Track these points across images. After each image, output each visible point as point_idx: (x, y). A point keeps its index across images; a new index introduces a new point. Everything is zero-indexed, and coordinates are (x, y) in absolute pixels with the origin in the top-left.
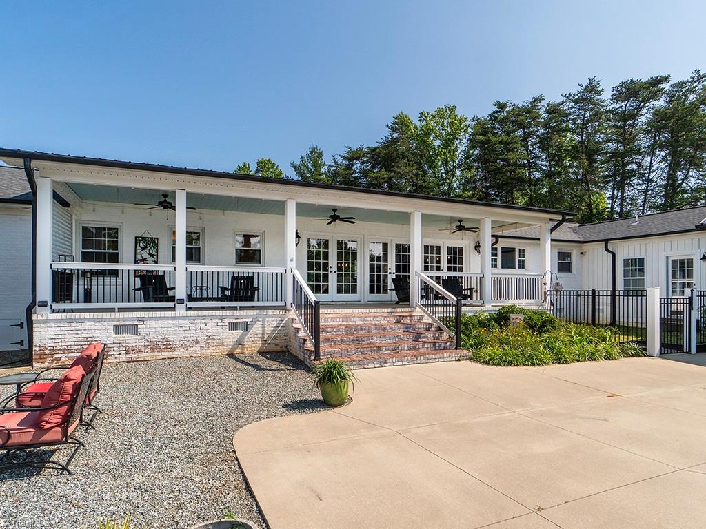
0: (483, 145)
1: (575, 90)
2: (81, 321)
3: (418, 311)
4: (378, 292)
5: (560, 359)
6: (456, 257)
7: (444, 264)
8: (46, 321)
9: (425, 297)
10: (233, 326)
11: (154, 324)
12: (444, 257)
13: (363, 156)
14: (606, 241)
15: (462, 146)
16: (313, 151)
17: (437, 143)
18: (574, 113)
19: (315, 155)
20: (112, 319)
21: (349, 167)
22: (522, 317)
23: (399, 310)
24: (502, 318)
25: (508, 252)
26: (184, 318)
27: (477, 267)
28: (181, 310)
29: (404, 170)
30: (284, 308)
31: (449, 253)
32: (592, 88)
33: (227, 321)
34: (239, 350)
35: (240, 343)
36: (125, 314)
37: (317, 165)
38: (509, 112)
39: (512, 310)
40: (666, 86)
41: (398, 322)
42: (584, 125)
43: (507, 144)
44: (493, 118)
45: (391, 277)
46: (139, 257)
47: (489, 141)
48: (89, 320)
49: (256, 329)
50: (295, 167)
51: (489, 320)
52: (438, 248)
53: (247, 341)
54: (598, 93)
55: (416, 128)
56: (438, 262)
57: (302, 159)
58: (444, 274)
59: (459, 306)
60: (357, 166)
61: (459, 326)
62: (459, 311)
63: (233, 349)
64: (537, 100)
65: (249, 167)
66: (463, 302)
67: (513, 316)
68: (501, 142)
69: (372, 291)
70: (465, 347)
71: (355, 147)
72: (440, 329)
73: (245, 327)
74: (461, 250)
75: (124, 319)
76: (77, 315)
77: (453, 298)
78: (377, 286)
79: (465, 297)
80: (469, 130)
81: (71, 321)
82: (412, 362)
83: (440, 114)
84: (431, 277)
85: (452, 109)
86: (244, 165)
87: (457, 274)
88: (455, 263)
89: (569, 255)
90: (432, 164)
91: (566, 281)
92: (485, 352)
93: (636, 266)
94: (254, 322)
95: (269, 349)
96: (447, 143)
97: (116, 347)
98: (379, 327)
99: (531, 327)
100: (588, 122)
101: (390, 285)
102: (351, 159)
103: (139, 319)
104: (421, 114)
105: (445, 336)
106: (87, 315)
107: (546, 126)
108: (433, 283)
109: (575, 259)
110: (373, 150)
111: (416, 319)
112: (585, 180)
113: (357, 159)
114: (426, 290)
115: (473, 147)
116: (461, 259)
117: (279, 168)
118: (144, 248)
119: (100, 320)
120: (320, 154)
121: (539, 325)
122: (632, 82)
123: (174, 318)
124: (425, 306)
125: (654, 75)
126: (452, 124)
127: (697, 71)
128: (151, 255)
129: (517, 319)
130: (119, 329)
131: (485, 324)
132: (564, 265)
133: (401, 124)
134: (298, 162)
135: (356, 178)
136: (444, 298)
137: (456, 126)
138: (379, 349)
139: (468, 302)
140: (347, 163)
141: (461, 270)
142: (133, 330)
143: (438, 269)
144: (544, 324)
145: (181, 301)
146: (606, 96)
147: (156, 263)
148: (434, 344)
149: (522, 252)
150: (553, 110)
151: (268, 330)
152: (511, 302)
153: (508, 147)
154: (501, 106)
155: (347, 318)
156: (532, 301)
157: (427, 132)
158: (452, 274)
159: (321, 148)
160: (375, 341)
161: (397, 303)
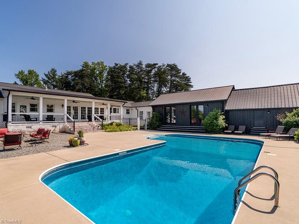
0: (111, 75)
1: (136, 63)
2: (19, 126)
3: (94, 123)
4: (83, 119)
5: (121, 131)
6: (102, 110)
7: (99, 112)
8: (10, 126)
9: (95, 120)
10: (53, 126)
11: (35, 126)
12: (99, 110)
13: (72, 74)
14: (136, 107)
15: (105, 74)
16: (53, 70)
17: (98, 72)
18: (136, 69)
19: (54, 71)
20: (26, 125)
21: (67, 77)
22: (115, 123)
23: (89, 123)
24: (111, 124)
25: (115, 109)
26: (42, 125)
27: (107, 113)
28: (41, 123)
29: (87, 80)
30: (64, 122)
31: (101, 109)
32: (140, 63)
33: (51, 125)
34: (54, 132)
35: (54, 130)
36: (28, 124)
37: (54, 75)
38: (118, 67)
39: (113, 122)
40: (157, 66)
41: (90, 125)
42: (139, 73)
43: (118, 76)
44: (114, 68)
45: (86, 115)
46: (21, 110)
47: (113, 75)
48: (20, 125)
49: (58, 127)
50: (46, 75)
51: (109, 124)
52: (98, 108)
53: (56, 130)
54: (142, 65)
55: (91, 66)
56: (98, 111)
57: (49, 72)
58: (100, 115)
59: (102, 122)
60: (70, 77)
61: (102, 125)
62: (102, 123)
63: (53, 131)
64: (127, 64)
65: (24, 72)
66: (103, 121)
67: (113, 123)
68: (116, 75)
69: (82, 119)
70: (103, 129)
71: (69, 71)
72: (99, 126)
73: (55, 127)
74: (104, 108)
75: (28, 125)
76: (18, 124)
77: (101, 120)
78: (83, 118)
79: (104, 120)
80: (108, 70)
81: (16, 126)
82: (93, 132)
83: (98, 63)
84: (97, 116)
85: (102, 63)
86: (22, 71)
87: (103, 115)
88: (102, 112)
89: (129, 110)
90: (96, 79)
91: (128, 116)
92: (107, 130)
93: (142, 113)
94: (57, 125)
95: (61, 131)
96: (101, 73)
97: (26, 131)
98: (85, 126)
99: (117, 126)
100: (140, 72)
101: (86, 117)
102: (68, 74)
103: (32, 125)
104: (93, 63)
105: (100, 128)
106: (20, 124)
107: (129, 71)
108: (97, 117)
109: (130, 111)
110: (76, 72)
111: (93, 125)
112: (139, 88)
113: (70, 75)
114: (95, 118)
115: (109, 75)
116: (104, 111)
117: (38, 74)
118: (23, 108)
119: (23, 125)
120: (55, 71)
121: (118, 125)
122: (149, 64)
123: (40, 125)
124: (96, 122)
125: (155, 63)
126: (102, 67)
127: (163, 64)
128: (25, 110)
129: (114, 124)
130: (27, 127)
131: (108, 125)
132: (128, 113)
133: (86, 65)
134: (47, 73)
135: (69, 81)
136: (99, 120)
137: (104, 68)
138: (86, 130)
139: (105, 121)
140: (66, 75)
141: (104, 114)
142: (31, 127)
143: (98, 114)
144: (119, 125)
145: (41, 121)
146: (144, 66)
147: (26, 112)
148: (97, 129)
149: (118, 109)
150: (131, 67)
151: (61, 127)
152: (114, 121)
153: (118, 77)
154: (117, 65)
155: (78, 124)
156: (119, 120)
157: (95, 69)
158: (101, 115)
159: (56, 69)
160: (85, 129)
161: (88, 121)
